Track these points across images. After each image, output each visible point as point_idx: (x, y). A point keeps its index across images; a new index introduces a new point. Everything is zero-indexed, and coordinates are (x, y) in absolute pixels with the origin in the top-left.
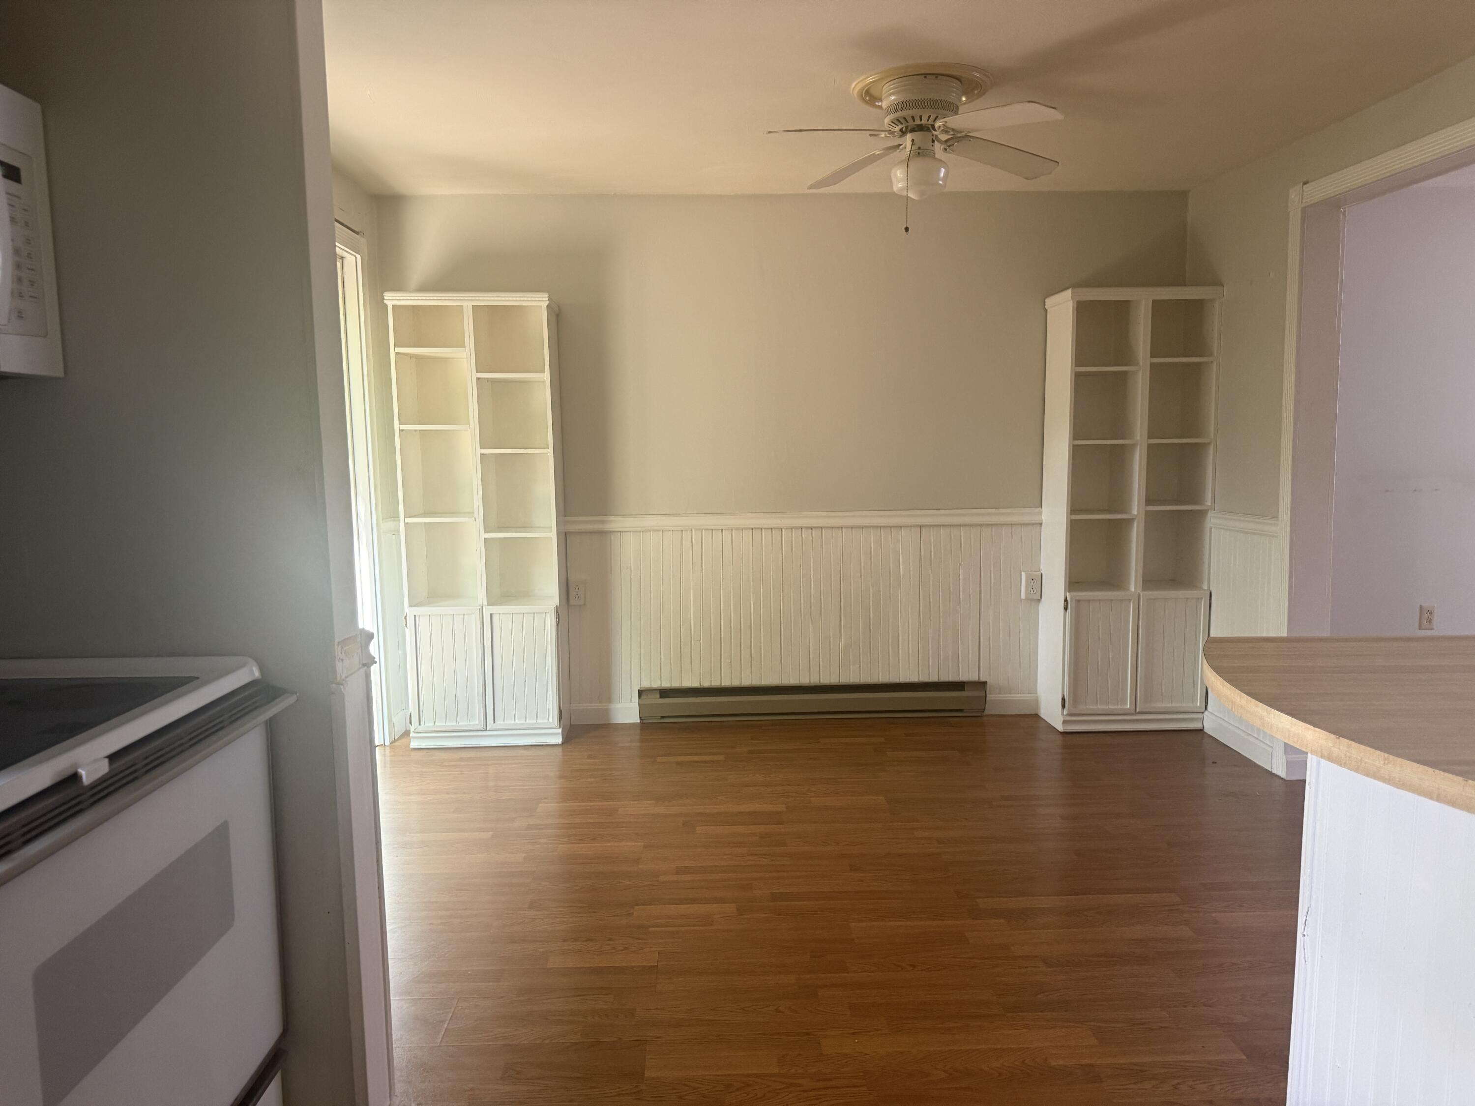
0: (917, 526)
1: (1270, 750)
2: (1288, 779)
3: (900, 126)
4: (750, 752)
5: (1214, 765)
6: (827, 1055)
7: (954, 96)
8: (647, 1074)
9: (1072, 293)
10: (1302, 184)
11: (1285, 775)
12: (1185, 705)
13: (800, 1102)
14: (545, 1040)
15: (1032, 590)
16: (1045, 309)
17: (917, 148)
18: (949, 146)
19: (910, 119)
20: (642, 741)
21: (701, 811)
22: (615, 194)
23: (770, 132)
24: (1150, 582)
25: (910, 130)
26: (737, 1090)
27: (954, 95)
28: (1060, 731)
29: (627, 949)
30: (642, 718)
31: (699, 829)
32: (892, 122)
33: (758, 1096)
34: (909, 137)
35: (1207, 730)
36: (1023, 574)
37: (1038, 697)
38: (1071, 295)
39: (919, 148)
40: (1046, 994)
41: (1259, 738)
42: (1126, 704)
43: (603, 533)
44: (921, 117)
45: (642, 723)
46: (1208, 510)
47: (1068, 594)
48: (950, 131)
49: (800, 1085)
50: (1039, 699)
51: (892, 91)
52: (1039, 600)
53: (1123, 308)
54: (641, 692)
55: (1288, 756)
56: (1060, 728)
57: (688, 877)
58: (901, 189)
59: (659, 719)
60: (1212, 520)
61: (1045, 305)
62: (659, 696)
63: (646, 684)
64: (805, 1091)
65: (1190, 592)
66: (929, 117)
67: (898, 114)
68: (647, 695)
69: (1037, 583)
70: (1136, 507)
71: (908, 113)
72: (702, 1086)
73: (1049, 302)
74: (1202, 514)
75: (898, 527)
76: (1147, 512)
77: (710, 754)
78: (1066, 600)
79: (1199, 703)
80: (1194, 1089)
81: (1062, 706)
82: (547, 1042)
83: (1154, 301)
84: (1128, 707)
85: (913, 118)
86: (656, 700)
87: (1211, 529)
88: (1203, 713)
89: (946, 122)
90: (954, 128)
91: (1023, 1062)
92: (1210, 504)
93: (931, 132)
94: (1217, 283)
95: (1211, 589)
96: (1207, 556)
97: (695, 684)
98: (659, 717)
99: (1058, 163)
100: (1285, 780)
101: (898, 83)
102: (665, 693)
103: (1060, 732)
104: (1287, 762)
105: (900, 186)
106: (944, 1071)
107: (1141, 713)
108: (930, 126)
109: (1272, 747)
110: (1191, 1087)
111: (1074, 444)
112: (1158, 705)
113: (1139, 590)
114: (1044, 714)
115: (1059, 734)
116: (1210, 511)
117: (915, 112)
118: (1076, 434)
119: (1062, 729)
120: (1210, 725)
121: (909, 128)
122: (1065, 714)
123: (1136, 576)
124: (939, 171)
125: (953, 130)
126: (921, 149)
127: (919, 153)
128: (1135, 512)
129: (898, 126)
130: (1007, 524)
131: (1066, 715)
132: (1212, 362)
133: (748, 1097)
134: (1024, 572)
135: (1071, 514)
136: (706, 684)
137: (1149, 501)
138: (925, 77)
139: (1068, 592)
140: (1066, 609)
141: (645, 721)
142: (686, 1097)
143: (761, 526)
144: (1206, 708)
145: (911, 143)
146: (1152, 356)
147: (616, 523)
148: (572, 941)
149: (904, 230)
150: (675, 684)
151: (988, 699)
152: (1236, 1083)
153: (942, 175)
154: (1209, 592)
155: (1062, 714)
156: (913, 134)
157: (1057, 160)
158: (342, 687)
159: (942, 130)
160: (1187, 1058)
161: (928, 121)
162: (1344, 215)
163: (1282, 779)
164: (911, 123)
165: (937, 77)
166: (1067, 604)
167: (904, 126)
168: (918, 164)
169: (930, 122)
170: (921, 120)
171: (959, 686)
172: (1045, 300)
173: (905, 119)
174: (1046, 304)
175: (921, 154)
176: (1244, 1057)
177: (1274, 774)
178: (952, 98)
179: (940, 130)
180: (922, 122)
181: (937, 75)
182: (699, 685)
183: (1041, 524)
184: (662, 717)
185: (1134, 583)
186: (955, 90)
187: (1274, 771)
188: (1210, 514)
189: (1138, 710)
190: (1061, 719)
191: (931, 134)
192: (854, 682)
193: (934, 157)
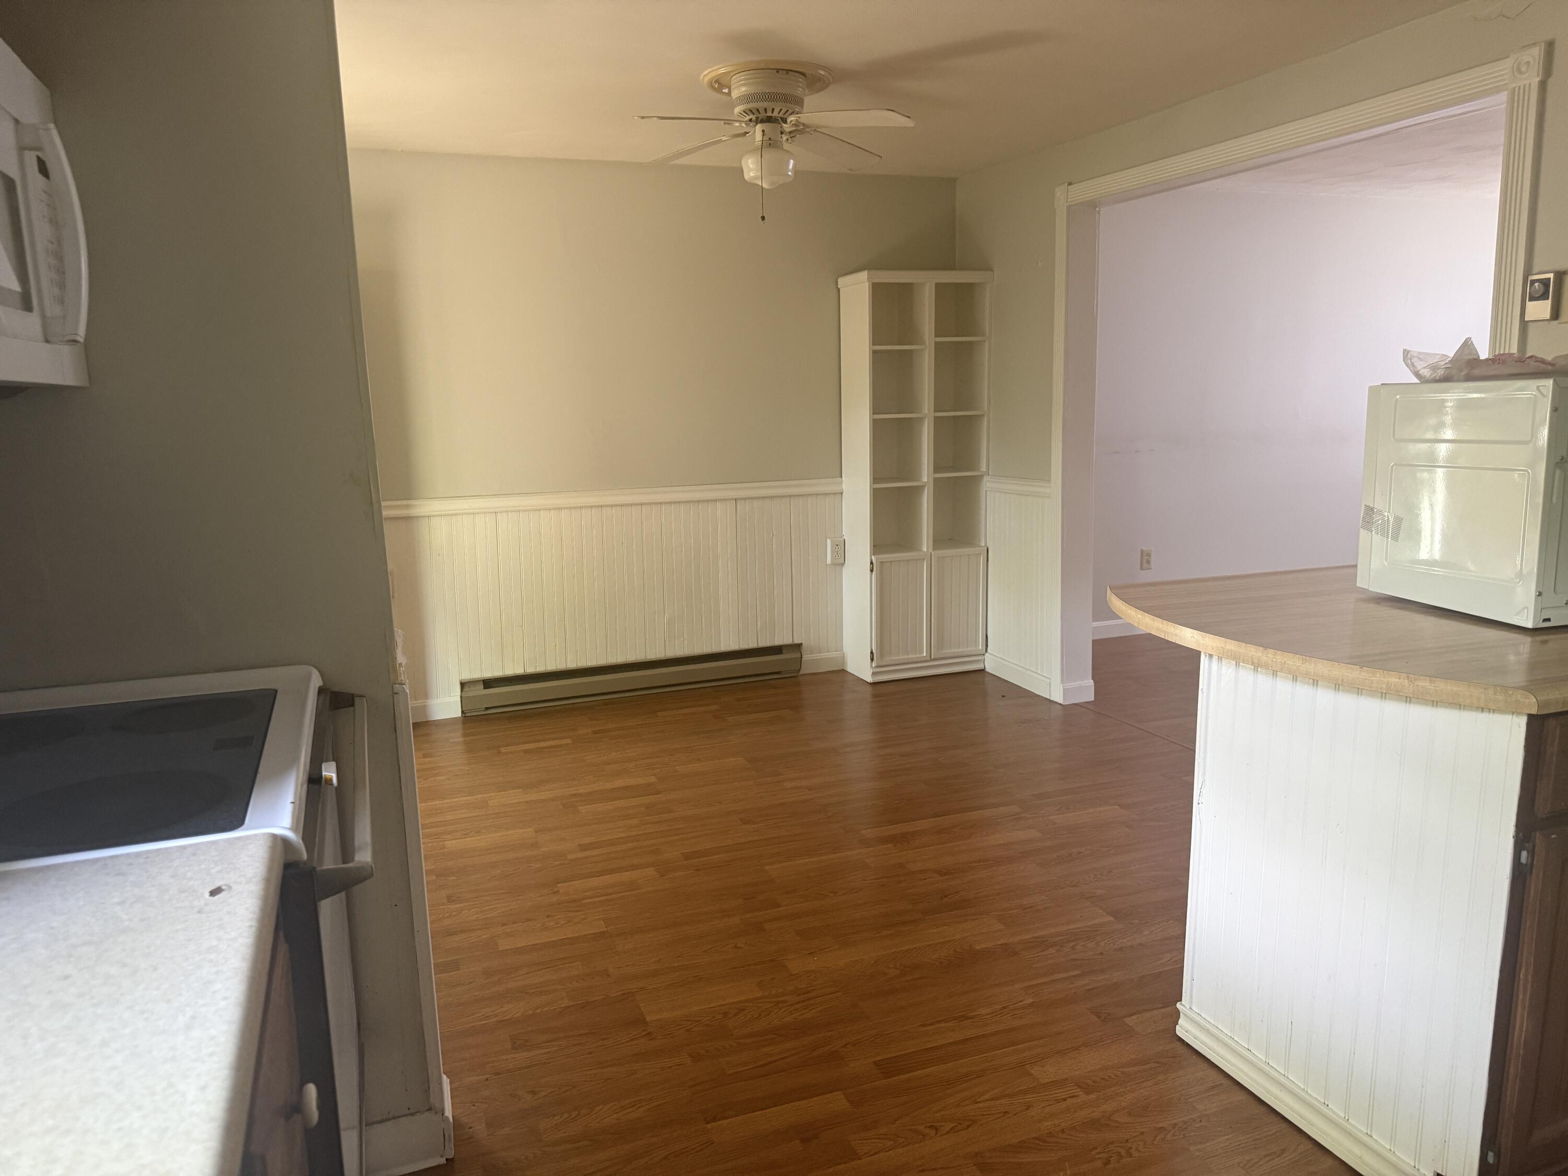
0: (732, 499)
1: (1049, 681)
2: (1065, 704)
3: (751, 116)
4: (594, 732)
5: (1004, 698)
6: (796, 974)
7: (800, 91)
8: (648, 1019)
9: (868, 275)
10: (1067, 184)
11: (1062, 700)
12: (970, 649)
13: (792, 1014)
14: (537, 1009)
15: (837, 556)
16: (838, 287)
17: (768, 139)
18: (791, 137)
19: (762, 111)
20: (465, 735)
21: (574, 792)
22: (402, 151)
23: (643, 118)
24: (939, 541)
25: (761, 120)
26: (735, 1015)
27: (801, 89)
28: (869, 682)
29: (570, 921)
30: (465, 712)
31: (583, 809)
32: (744, 112)
33: (755, 1017)
34: (759, 127)
35: (988, 669)
36: (829, 541)
37: (844, 653)
38: (867, 277)
39: (770, 139)
40: (949, 897)
41: (1038, 672)
42: (923, 653)
43: (408, 519)
44: (773, 110)
45: (465, 717)
46: (984, 475)
47: (873, 557)
48: (801, 125)
49: (785, 1002)
50: (846, 656)
51: (743, 82)
52: (843, 564)
53: (907, 290)
54: (463, 685)
55: (1065, 685)
56: (869, 679)
57: (595, 852)
58: (755, 178)
59: (483, 710)
60: (988, 484)
61: (837, 284)
62: (482, 687)
63: (467, 676)
64: (791, 1005)
65: (969, 549)
66: (781, 110)
67: (750, 106)
68: (470, 687)
69: (841, 548)
70: (926, 475)
71: (760, 105)
72: (701, 1018)
73: (842, 281)
74: (977, 479)
75: (715, 501)
76: (935, 479)
77: (554, 739)
78: (872, 563)
79: (981, 646)
80: (1087, 947)
81: (871, 659)
82: (539, 1011)
83: (937, 285)
84: (925, 655)
85: (766, 110)
86: (480, 691)
87: (986, 492)
88: (984, 655)
89: (799, 117)
90: (804, 122)
91: (955, 950)
92: (985, 470)
93: (780, 124)
94: (989, 269)
95: (988, 545)
96: (984, 517)
97: (519, 670)
98: (484, 709)
99: (881, 157)
100: (1062, 705)
101: (751, 74)
102: (488, 683)
103: (870, 684)
104: (1064, 689)
105: (752, 175)
106: (897, 969)
107: (935, 660)
108: (779, 119)
109: (1050, 679)
110: (1083, 946)
111: (874, 418)
112: (948, 651)
113: (930, 550)
114: (851, 668)
115: (868, 684)
116: (985, 476)
117: (765, 104)
118: (876, 408)
119: (871, 680)
120: (991, 665)
121: (759, 120)
122: (873, 666)
123: (928, 538)
124: (788, 164)
125: (803, 124)
126: (772, 139)
127: (770, 144)
128: (925, 479)
129: (749, 115)
130: (813, 495)
131: (875, 667)
132: (984, 341)
133: (746, 1019)
134: (829, 538)
135: (874, 483)
136: (530, 670)
137: (937, 468)
138: (778, 72)
139: (873, 555)
140: (872, 571)
141: (467, 715)
142: (693, 1030)
143: (580, 505)
144: (986, 651)
145: (762, 133)
146: (936, 336)
147: (422, 508)
148: (512, 924)
149: (760, 219)
150: (498, 673)
151: (803, 659)
152: (1114, 937)
153: (791, 167)
154: (986, 548)
155: (871, 667)
156: (764, 124)
157: (880, 155)
158: (404, 686)
159: (793, 124)
160: (1072, 926)
161: (779, 113)
162: (1099, 214)
163: (1060, 704)
164: (763, 115)
165: (787, 73)
166: (873, 566)
167: (755, 116)
168: (769, 154)
169: (781, 115)
170: (772, 113)
171: (777, 650)
172: (837, 279)
173: (758, 110)
174: (839, 283)
175: (772, 145)
176: (1113, 919)
177: (1052, 701)
178: (799, 92)
179: (791, 124)
180: (773, 115)
181: (788, 71)
182: (523, 672)
183: (842, 493)
184: (487, 709)
185: (926, 545)
186: (801, 84)
187: (1051, 699)
188: (985, 479)
189: (933, 657)
190: (870, 671)
191: (780, 125)
192: (680, 655)
193: (782, 149)
